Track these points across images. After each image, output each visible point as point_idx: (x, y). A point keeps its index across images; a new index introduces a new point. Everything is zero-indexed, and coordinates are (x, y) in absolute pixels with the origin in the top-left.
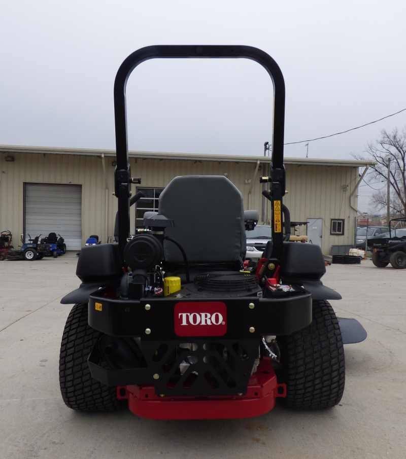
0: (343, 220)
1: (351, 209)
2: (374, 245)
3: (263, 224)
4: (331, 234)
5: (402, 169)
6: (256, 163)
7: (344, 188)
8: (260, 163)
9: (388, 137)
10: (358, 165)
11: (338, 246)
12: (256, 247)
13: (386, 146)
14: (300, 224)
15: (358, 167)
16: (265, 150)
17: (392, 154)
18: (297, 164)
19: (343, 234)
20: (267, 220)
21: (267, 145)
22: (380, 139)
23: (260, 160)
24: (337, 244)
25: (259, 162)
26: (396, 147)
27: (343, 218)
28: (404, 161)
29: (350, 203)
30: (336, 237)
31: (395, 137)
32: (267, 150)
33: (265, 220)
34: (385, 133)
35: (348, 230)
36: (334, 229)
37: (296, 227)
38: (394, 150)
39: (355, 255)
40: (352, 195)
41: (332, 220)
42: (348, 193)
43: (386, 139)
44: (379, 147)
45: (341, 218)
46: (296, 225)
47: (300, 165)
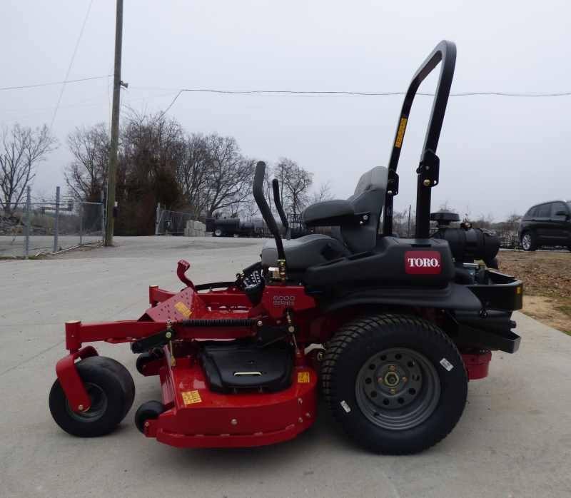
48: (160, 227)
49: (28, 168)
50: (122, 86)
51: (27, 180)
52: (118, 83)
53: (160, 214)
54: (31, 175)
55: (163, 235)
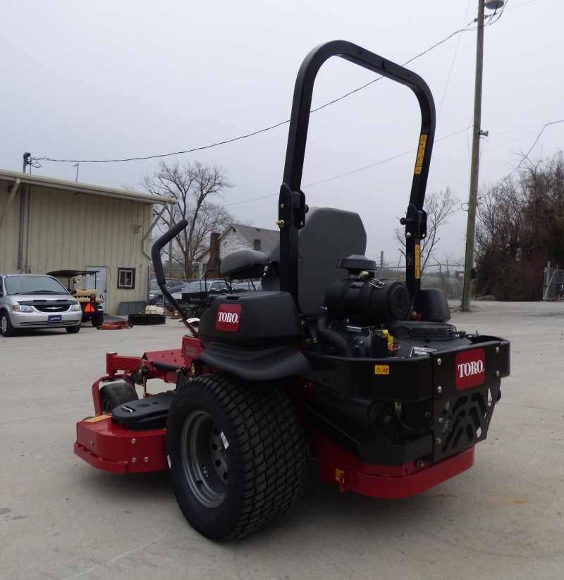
0: (134, 270)
1: (143, 255)
2: (191, 300)
3: (20, 273)
4: (118, 288)
5: (183, 210)
6: (14, 182)
7: (136, 229)
8: (21, 183)
9: (168, 171)
10: (153, 201)
11: (128, 303)
12: (35, 306)
13: (166, 181)
14: (84, 273)
15: (153, 204)
16: (25, 165)
17: (171, 192)
18: (72, 191)
19: (133, 287)
20: (26, 267)
21: (29, 158)
22: (159, 172)
23: (21, 178)
24: (126, 301)
25: (18, 181)
26: (176, 184)
27: (133, 267)
28: (185, 202)
29: (142, 248)
30: (125, 291)
31: (175, 172)
32: (28, 166)
33: (23, 268)
34: (164, 165)
35: (140, 283)
36: (123, 282)
37: (76, 278)
38: (173, 187)
39: (153, 313)
40: (144, 238)
41: (120, 269)
42: (140, 235)
43: (165, 173)
44: (157, 181)
45: (130, 267)
46: (76, 275)
47: (78, 193)
48: (550, 290)
49: (433, 233)
50: (481, 136)
51: (432, 245)
52: (478, 133)
53: (551, 274)
54: (436, 239)
55: (553, 301)
